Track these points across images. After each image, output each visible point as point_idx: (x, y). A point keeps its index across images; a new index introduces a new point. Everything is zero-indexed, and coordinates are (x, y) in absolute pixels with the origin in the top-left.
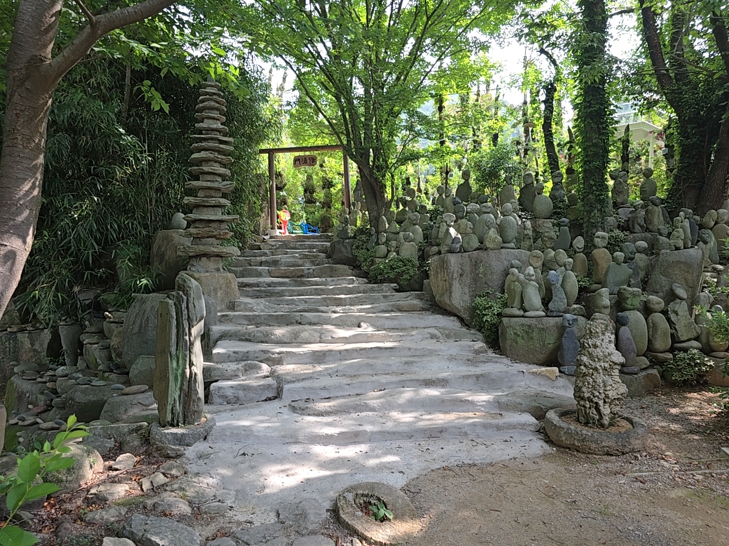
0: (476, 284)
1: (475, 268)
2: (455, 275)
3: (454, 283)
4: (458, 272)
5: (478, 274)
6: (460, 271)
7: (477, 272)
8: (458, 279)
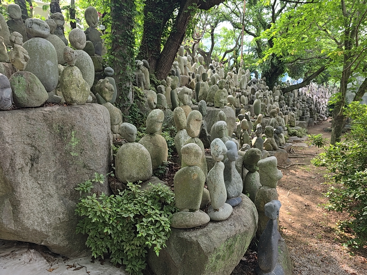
0: (67, 172)
1: (62, 140)
2: (19, 161)
3: (19, 179)
4: (24, 153)
5: (68, 153)
6: (30, 151)
7: (67, 147)
8: (28, 169)
